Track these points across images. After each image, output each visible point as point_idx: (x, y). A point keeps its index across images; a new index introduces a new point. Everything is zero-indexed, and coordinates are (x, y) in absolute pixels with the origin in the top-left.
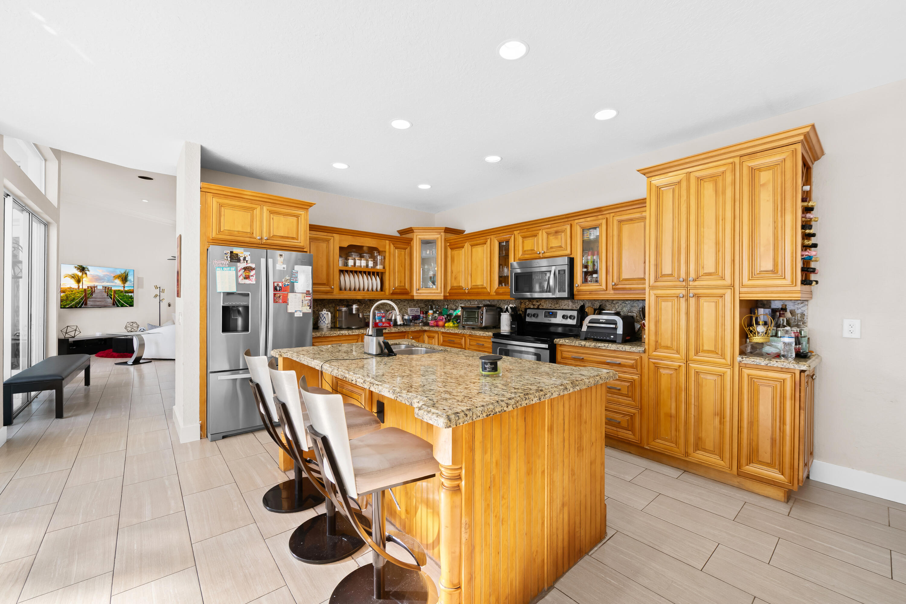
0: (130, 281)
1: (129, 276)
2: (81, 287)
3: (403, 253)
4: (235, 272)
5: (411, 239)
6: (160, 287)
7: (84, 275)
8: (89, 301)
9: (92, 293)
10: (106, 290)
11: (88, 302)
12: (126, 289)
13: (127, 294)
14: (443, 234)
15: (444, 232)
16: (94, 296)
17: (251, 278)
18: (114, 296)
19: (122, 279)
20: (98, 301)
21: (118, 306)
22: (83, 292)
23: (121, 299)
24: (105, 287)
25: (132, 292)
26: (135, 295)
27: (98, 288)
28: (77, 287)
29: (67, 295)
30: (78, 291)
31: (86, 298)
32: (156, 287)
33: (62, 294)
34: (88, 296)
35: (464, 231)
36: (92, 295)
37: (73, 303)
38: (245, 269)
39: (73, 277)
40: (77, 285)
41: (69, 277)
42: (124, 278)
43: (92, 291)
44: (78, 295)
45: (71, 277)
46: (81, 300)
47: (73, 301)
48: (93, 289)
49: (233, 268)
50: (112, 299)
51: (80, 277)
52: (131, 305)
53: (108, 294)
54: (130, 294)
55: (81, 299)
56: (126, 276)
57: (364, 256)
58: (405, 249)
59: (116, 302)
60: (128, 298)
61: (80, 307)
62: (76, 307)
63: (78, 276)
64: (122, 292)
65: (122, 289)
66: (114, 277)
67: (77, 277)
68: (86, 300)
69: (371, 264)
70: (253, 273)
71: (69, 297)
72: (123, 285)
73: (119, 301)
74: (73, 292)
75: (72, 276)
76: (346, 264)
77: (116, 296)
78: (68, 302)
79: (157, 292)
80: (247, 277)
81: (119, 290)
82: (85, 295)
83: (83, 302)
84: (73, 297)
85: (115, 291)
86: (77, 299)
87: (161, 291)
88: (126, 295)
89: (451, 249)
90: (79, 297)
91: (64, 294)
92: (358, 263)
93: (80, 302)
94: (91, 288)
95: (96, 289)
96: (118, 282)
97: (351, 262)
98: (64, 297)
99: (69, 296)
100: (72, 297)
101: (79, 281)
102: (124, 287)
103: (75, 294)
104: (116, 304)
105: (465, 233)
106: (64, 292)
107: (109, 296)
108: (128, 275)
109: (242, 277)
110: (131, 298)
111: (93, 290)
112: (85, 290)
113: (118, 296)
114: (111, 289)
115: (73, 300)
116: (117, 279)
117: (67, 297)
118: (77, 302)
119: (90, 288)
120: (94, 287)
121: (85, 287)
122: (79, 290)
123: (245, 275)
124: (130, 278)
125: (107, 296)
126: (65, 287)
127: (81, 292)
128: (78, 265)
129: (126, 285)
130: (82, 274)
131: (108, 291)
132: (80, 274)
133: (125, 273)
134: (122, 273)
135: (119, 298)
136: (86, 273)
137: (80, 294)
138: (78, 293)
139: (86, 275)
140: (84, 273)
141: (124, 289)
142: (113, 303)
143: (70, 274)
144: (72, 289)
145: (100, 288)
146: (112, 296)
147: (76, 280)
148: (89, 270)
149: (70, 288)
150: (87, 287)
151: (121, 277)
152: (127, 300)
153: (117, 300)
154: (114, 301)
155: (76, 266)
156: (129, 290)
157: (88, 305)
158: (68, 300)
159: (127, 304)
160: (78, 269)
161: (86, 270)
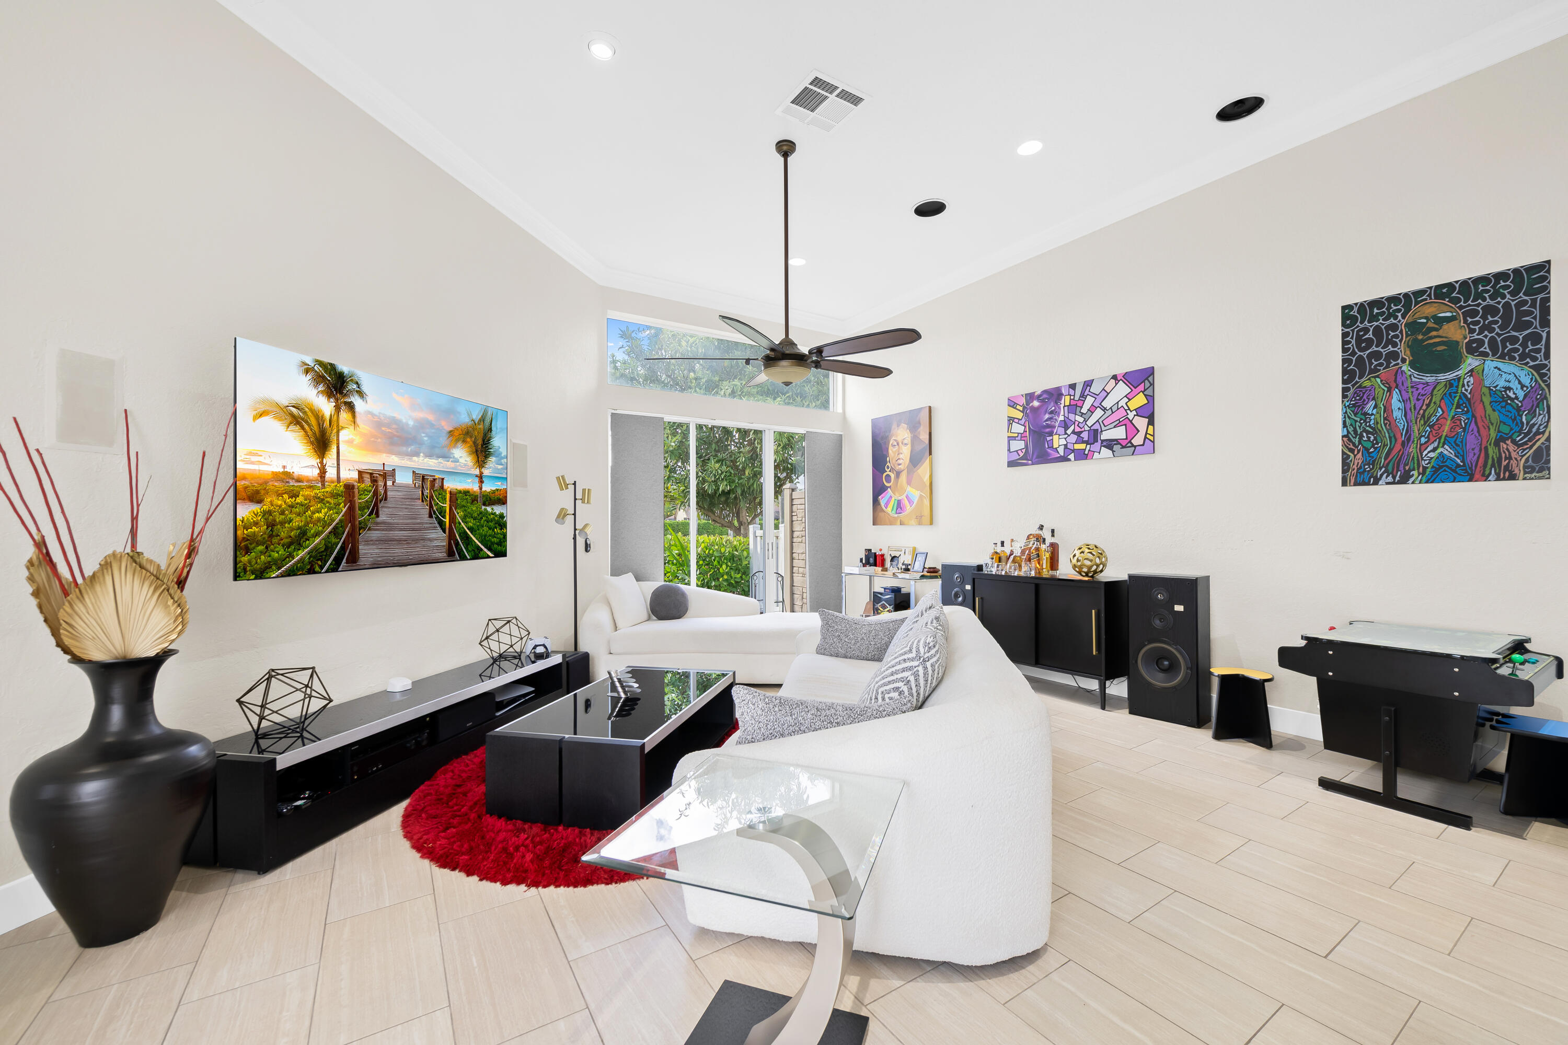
0: (497, 455)
1: (493, 433)
2: (331, 473)
6: (575, 484)
7: (345, 415)
8: (368, 542)
9: (376, 505)
10: (427, 492)
11: (363, 549)
12: (488, 487)
13: (489, 509)
16: (383, 517)
18: (452, 518)
19: (475, 443)
20: (399, 541)
21: (463, 558)
22: (341, 500)
23: (471, 529)
24: (424, 478)
25: (502, 501)
26: (513, 513)
28: (317, 472)
29: (270, 513)
30: (319, 492)
31: (353, 526)
32: (562, 483)
33: (246, 511)
34: (362, 516)
36: (377, 516)
37: (301, 554)
39: (295, 420)
40: (315, 461)
41: (279, 418)
42: (480, 442)
43: (376, 493)
44: (321, 515)
45: (289, 419)
46: (334, 540)
47: (300, 546)
48: (381, 483)
50: (444, 531)
51: (327, 424)
52: (500, 550)
53: (431, 506)
55: (335, 532)
56: (485, 435)
59: (457, 544)
60: (492, 524)
61: (334, 569)
62: (311, 571)
63: (319, 417)
64: (474, 499)
65: (475, 487)
66: (451, 433)
67: (313, 421)
68: (353, 537)
71: (282, 523)
72: (477, 472)
73: (468, 537)
74: (296, 496)
75: (292, 415)
77: (459, 515)
78: (278, 552)
79: (565, 499)
81: (466, 493)
82: (351, 509)
83: (343, 548)
84: (297, 522)
85: (454, 497)
86: (317, 534)
87: (579, 496)
88: (485, 514)
90: (324, 525)
91: (256, 508)
93: (328, 549)
94: (374, 481)
95: (389, 483)
96: (462, 456)
98: (256, 524)
99: (279, 518)
100: (295, 524)
101: (323, 443)
102: (481, 478)
103: (306, 508)
104: (458, 548)
106: (255, 497)
107: (437, 518)
108: (490, 430)
110: (501, 523)
111: (381, 490)
112: (349, 488)
113: (464, 519)
114: (442, 487)
115: (301, 537)
116: (459, 444)
117: (271, 525)
118: (315, 549)
119: (367, 478)
120: (384, 476)
121: (349, 474)
122: (323, 485)
124: (497, 442)
125: (431, 516)
126: (264, 468)
127: (334, 495)
128: (320, 363)
129: (486, 472)
130: (338, 408)
131: (432, 497)
132: (326, 406)
133: (482, 419)
134: (474, 417)
135: (466, 523)
136: (351, 407)
137: (330, 509)
138: (322, 501)
139: (354, 416)
140: (346, 403)
141: (481, 488)
142: (450, 544)
143: (285, 402)
144: (292, 483)
145: (404, 479)
146: (444, 517)
147: (310, 433)
148: (361, 394)
149: (285, 477)
150: (355, 475)
151: (471, 437)
152: (491, 531)
153: (460, 535)
154: (451, 536)
155: (309, 361)
156: (494, 492)
157: (363, 561)
158: (275, 540)
159: (490, 549)
160: (319, 379)
161: (351, 392)
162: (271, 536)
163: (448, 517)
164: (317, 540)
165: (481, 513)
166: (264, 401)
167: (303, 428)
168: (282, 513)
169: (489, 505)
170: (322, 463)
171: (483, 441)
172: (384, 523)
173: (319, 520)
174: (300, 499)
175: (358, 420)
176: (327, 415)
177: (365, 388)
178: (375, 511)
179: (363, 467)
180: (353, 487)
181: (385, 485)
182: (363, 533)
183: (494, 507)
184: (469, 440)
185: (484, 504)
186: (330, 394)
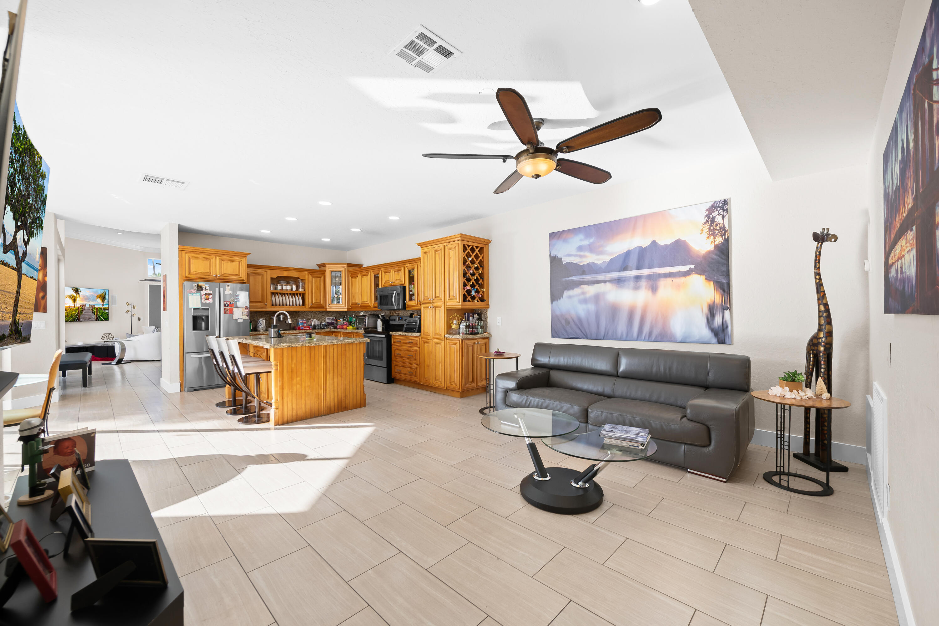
0: (107, 300)
2: (76, 306)
3: (318, 280)
4: (200, 296)
5: (325, 271)
6: (131, 304)
7: (78, 296)
8: (81, 317)
12: (105, 307)
14: (346, 267)
15: (347, 266)
16: (84, 313)
17: (209, 299)
18: (97, 313)
19: (102, 298)
20: (87, 317)
21: (99, 320)
23: (101, 315)
25: (108, 309)
26: (110, 312)
28: (74, 305)
29: (67, 312)
30: (74, 309)
31: (79, 314)
32: (127, 304)
35: (363, 265)
38: (206, 294)
39: (71, 298)
40: (73, 304)
41: (69, 298)
42: (103, 297)
43: (83, 309)
44: (74, 313)
47: (71, 317)
49: (199, 294)
52: (107, 320)
53: (93, 311)
54: (107, 311)
55: (76, 315)
57: (290, 283)
58: (320, 277)
59: (97, 318)
60: (105, 314)
61: (76, 321)
63: (74, 297)
64: (102, 309)
65: (101, 307)
66: (97, 297)
67: (73, 297)
68: (79, 316)
69: (294, 288)
70: (211, 296)
72: (102, 304)
73: (100, 317)
76: (276, 288)
77: (98, 312)
78: (69, 318)
79: (128, 308)
80: (207, 299)
81: (100, 308)
82: (79, 311)
83: (77, 318)
84: (71, 314)
85: (97, 309)
86: (74, 316)
87: (132, 307)
88: (104, 312)
89: (352, 277)
92: (285, 288)
93: (75, 318)
94: (82, 307)
95: (85, 307)
96: (99, 300)
97: (279, 287)
98: (66, 314)
99: (69, 313)
101: (74, 301)
102: (103, 305)
103: (72, 312)
105: (363, 267)
107: (93, 313)
108: (106, 295)
109: (204, 299)
110: (108, 314)
112: (78, 308)
113: (99, 313)
114: (95, 307)
117: (68, 314)
118: (73, 318)
120: (84, 305)
121: (78, 306)
123: (206, 298)
124: (107, 297)
126: (66, 306)
127: (76, 309)
129: (104, 303)
130: (77, 295)
131: (93, 309)
132: (75, 295)
133: (104, 293)
134: (102, 293)
136: (79, 294)
137: (76, 312)
141: (103, 307)
143: (69, 295)
144: (70, 308)
145: (88, 306)
146: (95, 313)
150: (79, 306)
152: (105, 316)
153: (98, 316)
154: (96, 316)
155: (73, 288)
157: (80, 320)
159: (104, 319)
160: (74, 290)
161: (79, 292)
162: (68, 316)
172: (84, 314)
174: (72, 310)
175: (80, 296)
177: (83, 291)
178: (83, 312)
179: (80, 304)
182: (81, 316)
186: (76, 293)
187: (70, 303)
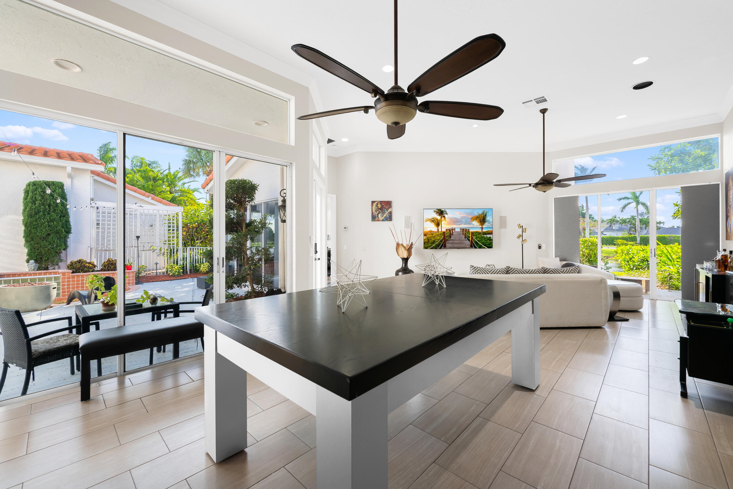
0: (489, 222)
2: (440, 230)
6: (523, 227)
7: (443, 219)
8: (448, 243)
9: (450, 236)
10: (464, 232)
11: (447, 245)
12: (484, 230)
13: (485, 236)
18: (472, 238)
19: (480, 220)
20: (456, 243)
21: (475, 248)
22: (442, 235)
23: (479, 241)
24: (463, 229)
25: (491, 233)
26: (495, 237)
27: (456, 230)
28: (437, 230)
29: (428, 238)
30: (437, 234)
31: (445, 240)
32: (519, 226)
34: (447, 238)
36: (451, 238)
37: (434, 245)
40: (436, 228)
41: (429, 221)
42: (482, 219)
43: (450, 233)
44: (438, 238)
45: (431, 221)
47: (434, 244)
48: (452, 231)
50: (469, 241)
51: (439, 221)
52: (490, 246)
53: (465, 236)
54: (488, 236)
55: (441, 241)
56: (484, 217)
59: (474, 244)
60: (486, 240)
61: (441, 248)
62: (436, 248)
63: (437, 220)
64: (480, 233)
65: (480, 230)
66: (472, 218)
67: (436, 221)
68: (445, 242)
71: (430, 240)
72: (481, 227)
73: (477, 243)
74: (433, 235)
75: (432, 220)
77: (474, 238)
78: (430, 245)
81: (477, 232)
82: (444, 237)
83: (443, 244)
84: (433, 239)
85: (473, 233)
86: (437, 242)
90: (439, 240)
91: (426, 237)
93: (439, 244)
94: (450, 231)
95: (454, 231)
96: (476, 223)
98: (426, 240)
99: (430, 239)
100: (433, 240)
101: (438, 225)
102: (482, 228)
103: (435, 237)
104: (474, 245)
106: (426, 235)
107: (467, 238)
108: (486, 215)
110: (490, 239)
111: (452, 233)
112: (444, 233)
113: (476, 238)
114: (469, 231)
115: (434, 242)
116: (475, 221)
117: (428, 240)
118: (436, 244)
119: (448, 231)
120: (452, 230)
121: (444, 230)
122: (438, 233)
124: (488, 218)
125: (465, 238)
126: (427, 230)
127: (440, 234)
128: (437, 209)
129: (484, 226)
130: (441, 218)
131: (466, 233)
132: (439, 218)
133: (483, 213)
134: (480, 213)
135: (477, 239)
136: (444, 217)
137: (440, 237)
138: (438, 235)
139: (445, 218)
140: (443, 216)
141: (482, 231)
142: (471, 244)
143: (431, 218)
144: (432, 232)
146: (469, 238)
147: (436, 223)
148: (447, 214)
149: (431, 231)
150: (445, 230)
151: (479, 218)
152: (486, 241)
153: (475, 242)
154: (472, 242)
155: (435, 210)
156: (487, 231)
157: (447, 247)
158: (429, 242)
159: (485, 246)
160: (437, 213)
161: (444, 214)
162: (428, 242)
163: (471, 238)
164: (437, 243)
165: (482, 237)
166: (427, 219)
167: (434, 222)
168: (430, 238)
169: (485, 235)
170: (438, 228)
171: (483, 219)
172: (452, 239)
173: (437, 239)
174: (434, 235)
175: (446, 219)
176: (439, 219)
177: (447, 212)
178: (450, 237)
179: (447, 228)
180: (445, 232)
181: (453, 231)
182: (447, 242)
183: (487, 235)
184: (478, 219)
185: (483, 235)
186: (439, 215)
187: (432, 227)
